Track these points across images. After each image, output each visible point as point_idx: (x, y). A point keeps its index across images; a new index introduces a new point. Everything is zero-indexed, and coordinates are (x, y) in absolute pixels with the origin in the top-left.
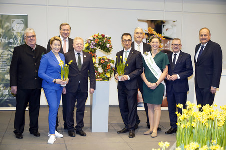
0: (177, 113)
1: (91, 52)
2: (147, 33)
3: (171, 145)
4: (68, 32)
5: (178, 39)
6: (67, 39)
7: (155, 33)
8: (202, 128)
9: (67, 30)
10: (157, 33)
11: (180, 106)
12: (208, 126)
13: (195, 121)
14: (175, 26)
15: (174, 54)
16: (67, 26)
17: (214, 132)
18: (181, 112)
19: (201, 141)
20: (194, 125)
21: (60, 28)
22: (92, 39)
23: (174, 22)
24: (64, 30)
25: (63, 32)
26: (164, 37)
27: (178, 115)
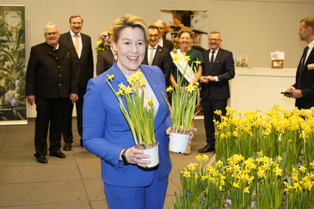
0: (214, 121)
1: (106, 49)
2: (172, 25)
3: (210, 158)
4: (80, 25)
5: (217, 33)
6: (79, 34)
7: (182, 25)
8: (245, 138)
9: (79, 23)
10: (185, 26)
11: (218, 112)
12: (252, 135)
13: (237, 129)
14: (206, 16)
15: (212, 51)
16: (78, 18)
17: (260, 142)
18: (219, 119)
19: (245, 153)
20: (235, 134)
21: (70, 22)
22: (106, 34)
23: (205, 12)
24: (75, 23)
25: (73, 25)
26: (193, 31)
27: (216, 123)
